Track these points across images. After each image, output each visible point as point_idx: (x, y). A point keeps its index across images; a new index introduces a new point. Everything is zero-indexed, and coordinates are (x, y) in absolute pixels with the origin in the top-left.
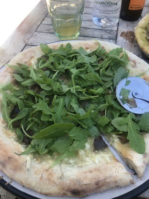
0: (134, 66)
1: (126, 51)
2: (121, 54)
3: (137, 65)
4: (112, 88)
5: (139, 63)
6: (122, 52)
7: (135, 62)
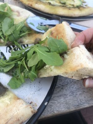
0: (19, 15)
1: (9, 5)
2: (6, 8)
3: (21, 13)
4: (2, 36)
5: (22, 12)
6: (6, 6)
7: (18, 12)
